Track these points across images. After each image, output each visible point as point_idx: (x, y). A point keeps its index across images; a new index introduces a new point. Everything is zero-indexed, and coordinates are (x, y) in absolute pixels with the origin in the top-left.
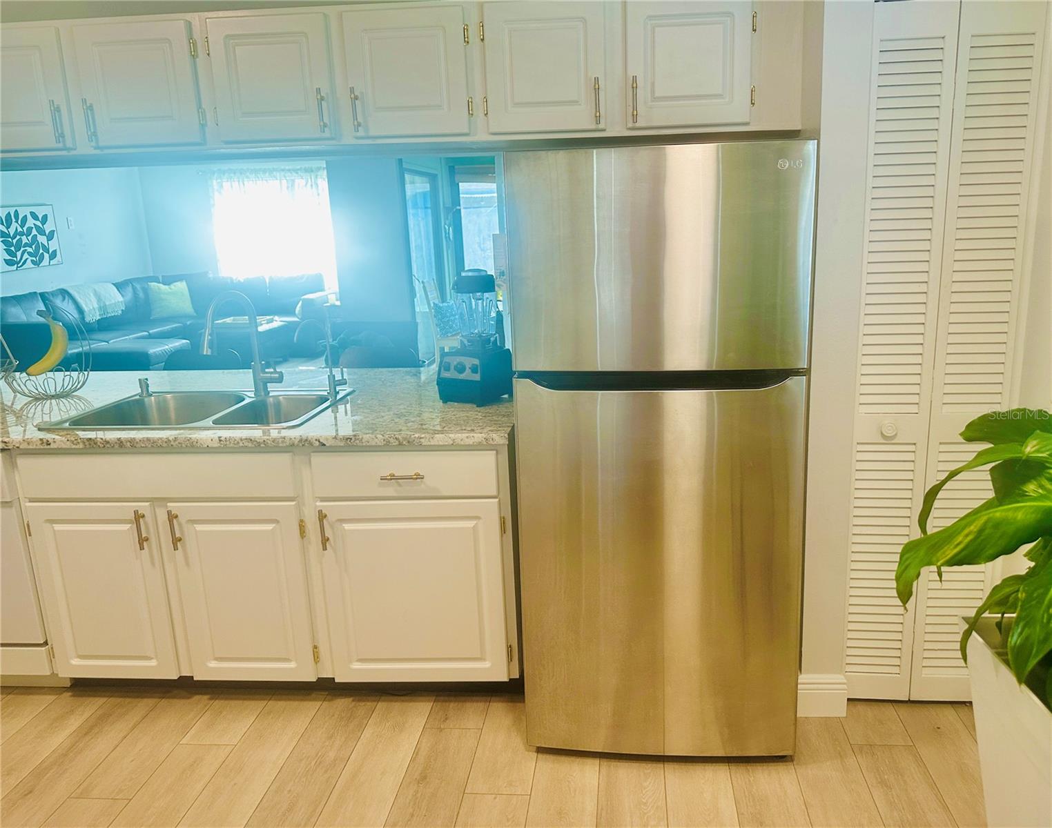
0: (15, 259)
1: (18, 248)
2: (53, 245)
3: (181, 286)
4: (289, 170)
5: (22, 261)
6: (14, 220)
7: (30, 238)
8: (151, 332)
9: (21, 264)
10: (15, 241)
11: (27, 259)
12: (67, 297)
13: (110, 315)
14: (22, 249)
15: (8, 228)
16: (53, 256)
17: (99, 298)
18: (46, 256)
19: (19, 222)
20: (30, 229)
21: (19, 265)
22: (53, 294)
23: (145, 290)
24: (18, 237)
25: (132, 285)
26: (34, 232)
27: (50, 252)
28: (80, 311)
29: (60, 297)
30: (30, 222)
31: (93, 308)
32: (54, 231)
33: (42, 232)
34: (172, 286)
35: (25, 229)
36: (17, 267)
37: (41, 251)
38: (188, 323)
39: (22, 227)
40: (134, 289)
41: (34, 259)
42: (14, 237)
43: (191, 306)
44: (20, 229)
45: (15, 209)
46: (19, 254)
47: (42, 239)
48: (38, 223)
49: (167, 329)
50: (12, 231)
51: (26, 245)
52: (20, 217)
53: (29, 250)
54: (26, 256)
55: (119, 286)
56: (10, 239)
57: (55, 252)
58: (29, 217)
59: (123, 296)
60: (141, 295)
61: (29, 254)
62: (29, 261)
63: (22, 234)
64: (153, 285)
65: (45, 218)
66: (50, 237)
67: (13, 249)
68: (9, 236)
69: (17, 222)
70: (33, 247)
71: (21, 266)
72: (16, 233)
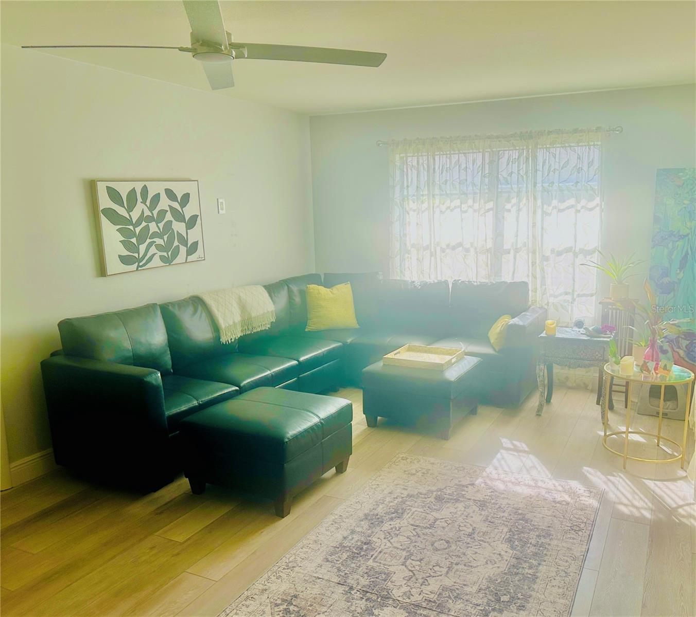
0: (136, 255)
1: (142, 238)
2: (193, 235)
3: (344, 291)
4: (498, 137)
5: (147, 258)
6: (140, 199)
7: (161, 225)
8: (302, 359)
9: (144, 261)
10: (138, 230)
11: (154, 254)
12: (200, 308)
13: (255, 331)
14: (148, 241)
15: (130, 209)
16: (193, 249)
17: (243, 307)
18: (183, 250)
19: (148, 203)
20: (163, 213)
21: (141, 264)
22: (182, 304)
23: (303, 293)
24: (144, 224)
25: (288, 287)
26: (169, 217)
27: (188, 246)
28: (216, 328)
29: (190, 310)
30: (164, 203)
31: (234, 322)
32: (198, 216)
33: (179, 216)
34: (335, 289)
35: (155, 212)
36: (138, 266)
37: (176, 243)
38: (349, 341)
39: (151, 209)
40: (290, 291)
41: (165, 254)
42: (138, 223)
43: (354, 316)
44: (147, 213)
45: (141, 184)
46: (142, 248)
47: (180, 227)
48: (176, 205)
49: (323, 352)
50: (135, 215)
51: (155, 235)
52: (150, 196)
53: (159, 241)
54: (153, 250)
55: (272, 289)
56: (131, 227)
57: (195, 244)
58: (163, 196)
59: (274, 302)
60: (298, 299)
61: (159, 247)
62: (157, 258)
63: (150, 219)
64: (313, 287)
65: (186, 197)
66: (192, 222)
67: (134, 240)
68: (130, 222)
69: (144, 202)
70: (165, 237)
71: (141, 266)
72: (142, 218)
